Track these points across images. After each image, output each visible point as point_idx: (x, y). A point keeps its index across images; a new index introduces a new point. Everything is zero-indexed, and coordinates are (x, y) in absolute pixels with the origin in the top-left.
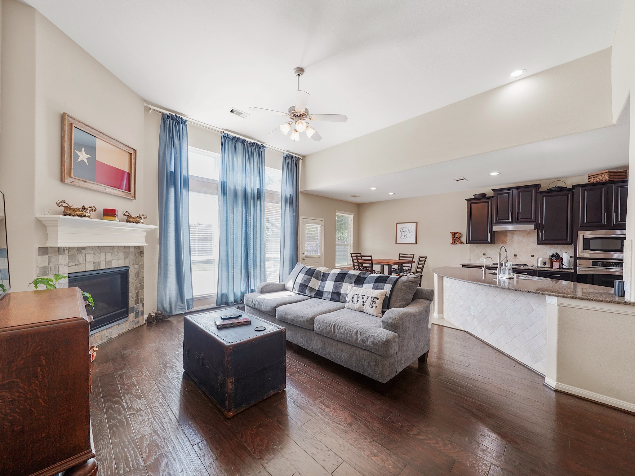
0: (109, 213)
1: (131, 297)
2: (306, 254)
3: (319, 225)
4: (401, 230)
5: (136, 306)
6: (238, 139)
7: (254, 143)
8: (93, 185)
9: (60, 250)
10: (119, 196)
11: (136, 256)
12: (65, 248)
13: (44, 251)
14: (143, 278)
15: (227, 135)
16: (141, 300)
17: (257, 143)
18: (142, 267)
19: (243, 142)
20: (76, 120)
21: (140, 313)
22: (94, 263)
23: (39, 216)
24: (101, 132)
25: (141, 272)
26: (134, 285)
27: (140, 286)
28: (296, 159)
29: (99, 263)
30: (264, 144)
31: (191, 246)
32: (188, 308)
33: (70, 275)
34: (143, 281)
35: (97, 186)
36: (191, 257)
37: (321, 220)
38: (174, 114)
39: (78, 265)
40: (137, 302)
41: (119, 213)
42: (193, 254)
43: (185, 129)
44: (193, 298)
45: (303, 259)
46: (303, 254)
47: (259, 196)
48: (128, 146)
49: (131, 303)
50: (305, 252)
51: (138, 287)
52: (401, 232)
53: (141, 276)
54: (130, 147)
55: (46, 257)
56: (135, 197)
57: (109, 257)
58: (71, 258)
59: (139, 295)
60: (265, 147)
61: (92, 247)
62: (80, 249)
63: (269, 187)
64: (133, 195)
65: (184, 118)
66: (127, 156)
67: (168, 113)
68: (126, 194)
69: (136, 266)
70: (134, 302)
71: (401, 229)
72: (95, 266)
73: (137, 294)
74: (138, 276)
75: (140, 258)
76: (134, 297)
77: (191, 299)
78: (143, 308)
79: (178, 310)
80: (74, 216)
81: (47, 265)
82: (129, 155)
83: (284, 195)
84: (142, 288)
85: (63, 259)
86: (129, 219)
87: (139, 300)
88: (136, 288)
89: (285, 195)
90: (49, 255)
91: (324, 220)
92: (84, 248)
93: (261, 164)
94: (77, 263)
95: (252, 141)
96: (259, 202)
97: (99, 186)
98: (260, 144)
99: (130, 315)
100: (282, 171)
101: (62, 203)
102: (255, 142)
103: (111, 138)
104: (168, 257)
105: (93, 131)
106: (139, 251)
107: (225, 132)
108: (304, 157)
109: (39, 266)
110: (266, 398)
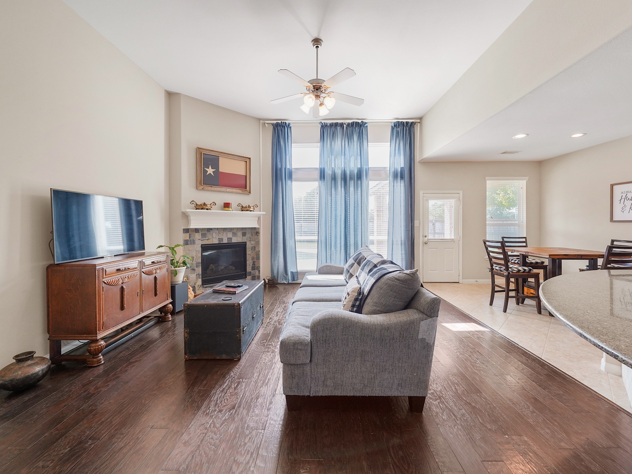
0: (227, 205)
1: (249, 265)
2: (430, 237)
3: (453, 200)
4: (624, 197)
5: (253, 272)
6: (336, 124)
7: (353, 124)
8: (217, 188)
9: (197, 230)
10: (236, 193)
11: (252, 235)
12: (199, 229)
13: (186, 231)
14: (259, 251)
15: (324, 124)
16: (257, 268)
17: (356, 122)
18: (258, 243)
19: (342, 125)
20: (205, 149)
21: (256, 277)
22: (219, 239)
23: (183, 210)
24: (222, 153)
25: (257, 247)
26: (251, 256)
27: (256, 257)
28: (409, 124)
29: (222, 239)
30: (364, 121)
31: (295, 227)
32: (293, 280)
33: (203, 246)
34: (259, 253)
35: (220, 188)
36: (296, 236)
37: (458, 192)
38: (280, 122)
39: (208, 239)
40: (253, 268)
41: (234, 205)
42: (297, 235)
43: (290, 130)
44: (297, 272)
45: (426, 243)
46: (426, 237)
47: (359, 176)
48: (243, 157)
49: (249, 269)
50: (428, 234)
51: (254, 258)
52: (622, 200)
53: (257, 249)
54: (245, 157)
55: (188, 234)
56: (250, 193)
57: (230, 235)
58: (204, 235)
59: (256, 263)
60: (366, 123)
61: (217, 229)
62: (209, 230)
63: (372, 164)
64: (249, 191)
65: (287, 122)
66: (244, 163)
67: (276, 122)
68: (243, 191)
69: (253, 242)
70: (251, 268)
71: (622, 194)
72: (219, 241)
73: (253, 263)
74: (255, 250)
75: (256, 236)
76: (251, 265)
77: (295, 272)
78: (259, 274)
79: (282, 280)
80: (199, 209)
81: (188, 239)
82: (245, 162)
83: (392, 170)
84: (258, 258)
85: (198, 236)
86: (243, 209)
87: (256, 267)
88: (253, 259)
89: (394, 170)
90: (189, 233)
91: (461, 192)
92: (211, 229)
93: (362, 142)
94: (207, 238)
95: (350, 121)
96: (359, 182)
97: (221, 188)
98: (360, 121)
99: (247, 277)
100: (390, 143)
101: (193, 202)
102: (354, 122)
103: (229, 154)
104: (278, 236)
105: (216, 153)
106: (255, 232)
107: (323, 122)
108: (421, 119)
109: (184, 239)
110: (218, 358)
